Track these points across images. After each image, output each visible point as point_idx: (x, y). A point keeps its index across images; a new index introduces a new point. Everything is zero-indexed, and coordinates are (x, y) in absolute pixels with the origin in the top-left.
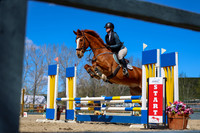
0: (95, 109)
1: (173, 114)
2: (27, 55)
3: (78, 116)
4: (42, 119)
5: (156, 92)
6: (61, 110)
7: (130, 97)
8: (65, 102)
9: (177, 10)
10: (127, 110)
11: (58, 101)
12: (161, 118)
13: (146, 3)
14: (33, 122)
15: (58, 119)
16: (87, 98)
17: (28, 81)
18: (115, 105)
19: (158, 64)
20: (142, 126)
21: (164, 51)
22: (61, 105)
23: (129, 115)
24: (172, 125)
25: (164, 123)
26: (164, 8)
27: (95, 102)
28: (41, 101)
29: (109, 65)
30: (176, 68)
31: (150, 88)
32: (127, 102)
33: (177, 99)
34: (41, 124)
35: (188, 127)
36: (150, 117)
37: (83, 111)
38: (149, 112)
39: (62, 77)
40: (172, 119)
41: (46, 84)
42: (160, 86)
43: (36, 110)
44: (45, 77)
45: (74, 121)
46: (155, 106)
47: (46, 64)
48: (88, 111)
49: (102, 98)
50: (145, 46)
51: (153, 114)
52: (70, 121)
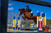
1: (45, 28)
3: (21, 29)
5: (40, 23)
10: (33, 27)
11: (16, 25)
12: (42, 29)
14: (10, 30)
15: (16, 29)
19: (41, 16)
20: (37, 31)
21: (42, 13)
30: (45, 17)
31: (39, 22)
32: (33, 25)
34: (12, 31)
36: (39, 29)
42: (41, 21)
46: (40, 26)
52: (19, 30)
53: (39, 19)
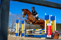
0: (31, 33)
1: (54, 35)
2: (10, 17)
3: (25, 35)
4: (14, 36)
5: (49, 28)
6: (20, 33)
7: (41, 29)
8: (21, 31)
9: (56, 3)
10: (40, 33)
11: (19, 31)
12: (51, 36)
13: (46, 1)
14: (11, 37)
15: (19, 36)
16: (28, 30)
17: (10, 25)
18: (36, 32)
19: (50, 20)
20: (45, 38)
21: (51, 15)
22: (20, 32)
23: (41, 35)
24: (54, 38)
25: (52, 37)
26: (52, 2)
27: (31, 31)
28: (14, 31)
29: (33, 20)
30: (55, 21)
31: (47, 27)
32: (40, 31)
33: (55, 30)
34: (14, 38)
35: (59, 38)
36: (47, 35)
37: (27, 34)
38: (47, 34)
39: (20, 24)
40: (54, 36)
41: (16, 25)
42: (50, 26)
43: (13, 33)
44: (15, 23)
45: (24, 37)
46: (49, 32)
47: (15, 19)
48: (28, 34)
49: (33, 30)
50: (46, 14)
51: (48, 35)
52: (23, 37)
53: (48, 23)
